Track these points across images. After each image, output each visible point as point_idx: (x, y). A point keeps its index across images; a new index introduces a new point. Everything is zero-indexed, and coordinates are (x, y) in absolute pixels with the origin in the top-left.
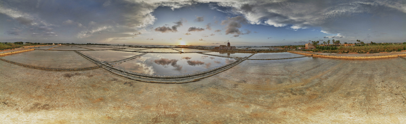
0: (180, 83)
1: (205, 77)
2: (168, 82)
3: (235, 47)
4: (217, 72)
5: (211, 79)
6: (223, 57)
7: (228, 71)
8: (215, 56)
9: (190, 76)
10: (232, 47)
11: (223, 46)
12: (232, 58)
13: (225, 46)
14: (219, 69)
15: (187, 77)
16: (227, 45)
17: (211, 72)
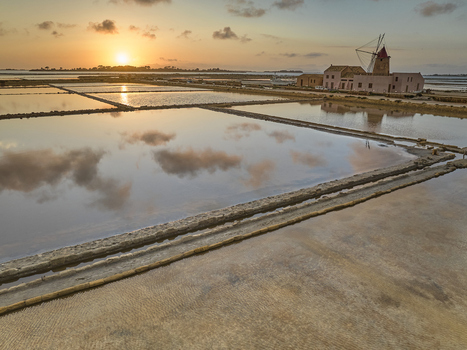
0: (138, 273)
1: (245, 231)
2: (67, 286)
3: (416, 78)
4: (301, 208)
5: (274, 244)
6: (339, 131)
7: (360, 214)
8: (298, 123)
9: (172, 235)
10: (396, 77)
11: (347, 72)
12: (388, 140)
13: (358, 71)
14: (316, 195)
15: (160, 238)
16: (367, 64)
17: (272, 208)
